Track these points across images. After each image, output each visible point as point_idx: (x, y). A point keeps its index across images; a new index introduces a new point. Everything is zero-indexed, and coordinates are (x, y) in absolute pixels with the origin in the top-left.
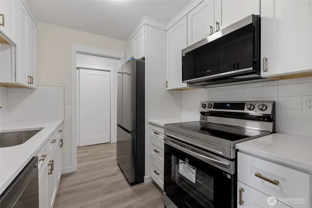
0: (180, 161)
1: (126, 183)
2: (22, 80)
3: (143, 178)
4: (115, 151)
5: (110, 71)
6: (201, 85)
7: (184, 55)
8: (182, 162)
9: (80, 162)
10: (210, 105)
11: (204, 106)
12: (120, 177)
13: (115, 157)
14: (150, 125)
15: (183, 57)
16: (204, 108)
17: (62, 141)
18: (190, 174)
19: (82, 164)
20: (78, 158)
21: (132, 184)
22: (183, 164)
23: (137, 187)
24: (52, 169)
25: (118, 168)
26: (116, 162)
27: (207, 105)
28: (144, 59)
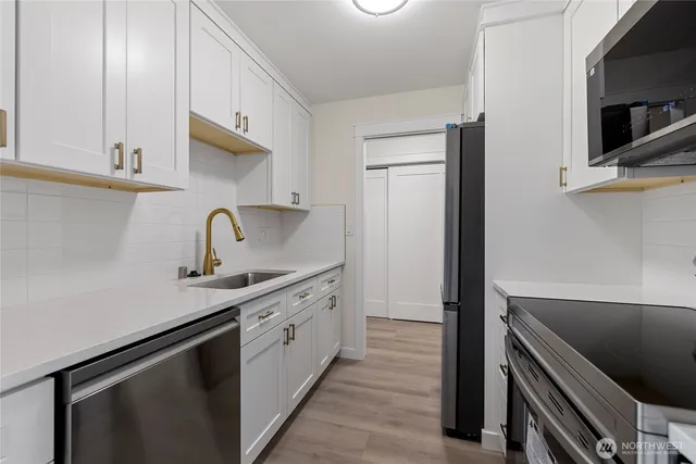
0: (531, 417)
2: (282, 199)
3: (480, 431)
7: (592, 72)
8: (533, 421)
9: (373, 347)
12: (433, 405)
15: (590, 81)
17: (333, 298)
20: (368, 338)
21: (448, 432)
22: (533, 428)
24: (291, 338)
28: (484, 120)
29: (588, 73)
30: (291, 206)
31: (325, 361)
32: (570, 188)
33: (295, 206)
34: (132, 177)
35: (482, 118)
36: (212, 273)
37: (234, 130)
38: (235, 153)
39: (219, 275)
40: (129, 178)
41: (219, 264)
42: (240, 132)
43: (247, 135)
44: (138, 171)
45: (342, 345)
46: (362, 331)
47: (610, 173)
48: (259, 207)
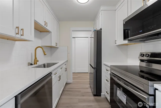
0: (118, 88)
1: (91, 94)
2: (54, 45)
3: (101, 94)
4: (89, 77)
5: (88, 37)
6: (140, 41)
7: (125, 23)
8: (119, 89)
9: (74, 79)
10: (147, 55)
11: (142, 55)
12: (89, 90)
13: (89, 80)
14: (104, 65)
15: (124, 25)
16: (143, 56)
17: (66, 69)
18: (123, 97)
19: (75, 80)
20: (73, 77)
21: (95, 95)
22: (119, 90)
23: (96, 97)
24: (60, 79)
25: (89, 85)
26: (89, 83)
27: (145, 55)
28: (101, 30)
29: (124, 23)
30: (55, 46)
31: (65, 84)
32: (117, 44)
33: (56, 46)
34: (21, 37)
35: (101, 29)
36: (37, 64)
37: (44, 26)
38: (41, 32)
39: (39, 64)
40: (20, 37)
41: (38, 61)
42: (45, 26)
43: (47, 27)
44: (22, 35)
45: (67, 80)
46: (72, 76)
47: (126, 42)
48: (46, 46)
